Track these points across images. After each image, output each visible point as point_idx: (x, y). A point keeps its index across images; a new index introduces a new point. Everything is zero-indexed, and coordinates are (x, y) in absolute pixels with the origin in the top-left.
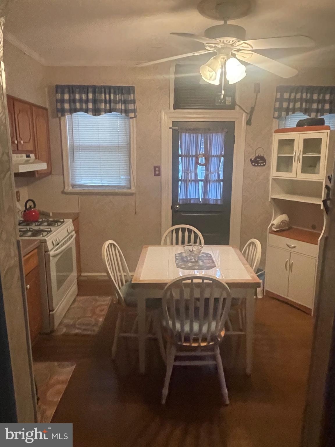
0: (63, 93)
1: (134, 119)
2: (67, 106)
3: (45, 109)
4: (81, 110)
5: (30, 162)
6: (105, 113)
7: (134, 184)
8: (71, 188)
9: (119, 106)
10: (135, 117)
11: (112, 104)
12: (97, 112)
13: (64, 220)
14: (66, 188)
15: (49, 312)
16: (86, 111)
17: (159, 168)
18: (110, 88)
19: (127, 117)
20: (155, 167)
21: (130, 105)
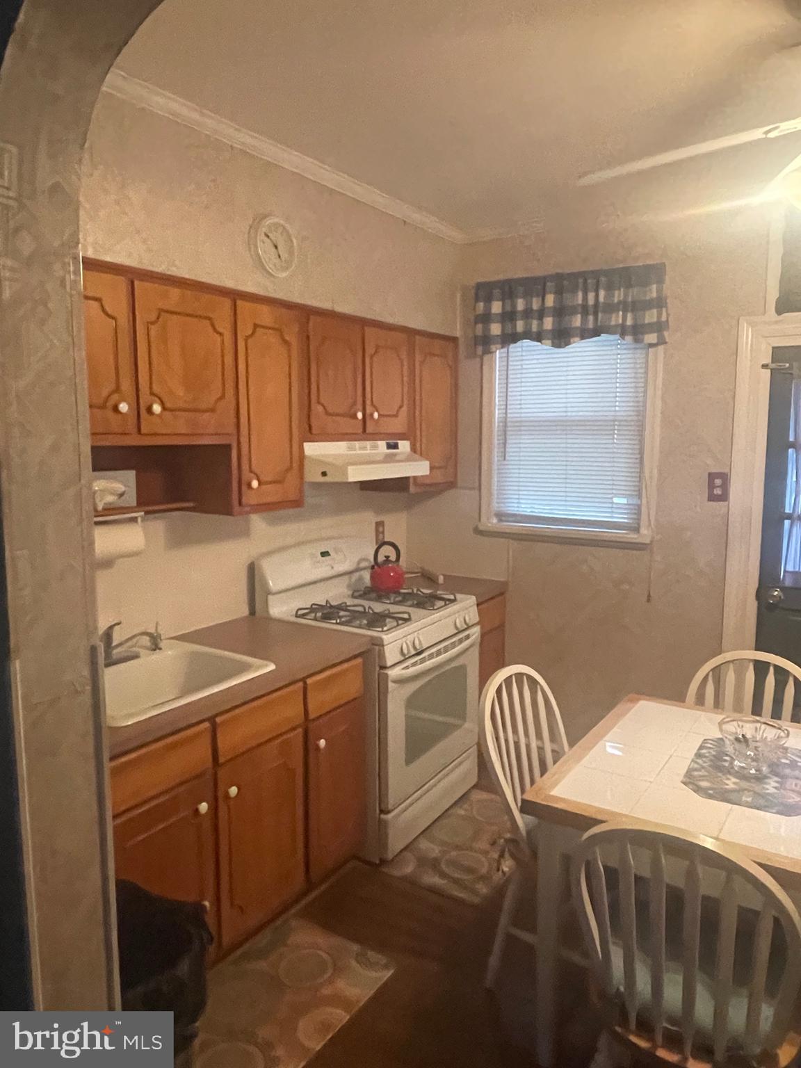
0: (489, 300)
1: (661, 348)
2: (496, 329)
3: (454, 340)
4: (527, 335)
5: (398, 458)
6: (583, 338)
7: (649, 520)
8: (495, 521)
9: (617, 316)
10: (661, 341)
11: (600, 315)
12: (561, 337)
13: (455, 597)
14: (484, 519)
15: (380, 814)
16: (538, 338)
17: (725, 478)
18: (596, 274)
19: (638, 345)
20: (712, 477)
21: (647, 313)
